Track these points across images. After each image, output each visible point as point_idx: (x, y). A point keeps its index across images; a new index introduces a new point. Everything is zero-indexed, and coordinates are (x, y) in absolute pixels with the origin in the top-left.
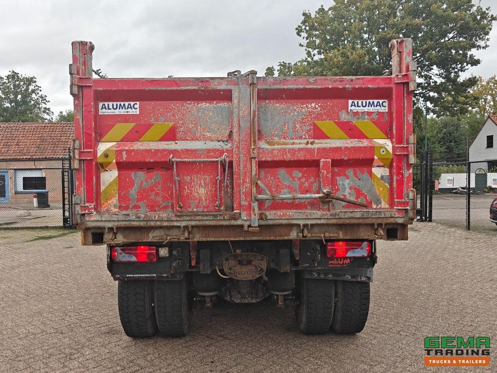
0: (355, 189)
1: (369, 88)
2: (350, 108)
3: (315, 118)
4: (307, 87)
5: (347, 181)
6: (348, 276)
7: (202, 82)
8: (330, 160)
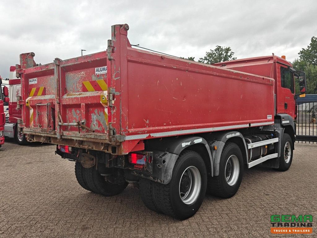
0: (98, 121)
1: (97, 60)
2: (96, 73)
3: (83, 80)
4: (75, 63)
5: (95, 116)
6: (151, 177)
7: (46, 66)
8: (84, 104)
